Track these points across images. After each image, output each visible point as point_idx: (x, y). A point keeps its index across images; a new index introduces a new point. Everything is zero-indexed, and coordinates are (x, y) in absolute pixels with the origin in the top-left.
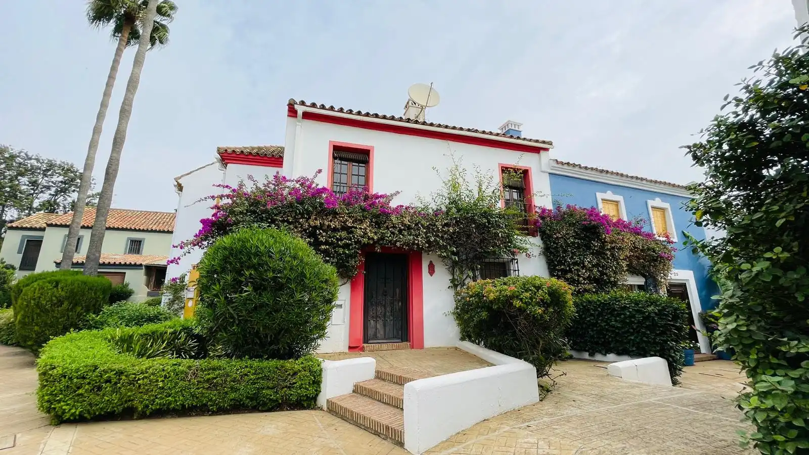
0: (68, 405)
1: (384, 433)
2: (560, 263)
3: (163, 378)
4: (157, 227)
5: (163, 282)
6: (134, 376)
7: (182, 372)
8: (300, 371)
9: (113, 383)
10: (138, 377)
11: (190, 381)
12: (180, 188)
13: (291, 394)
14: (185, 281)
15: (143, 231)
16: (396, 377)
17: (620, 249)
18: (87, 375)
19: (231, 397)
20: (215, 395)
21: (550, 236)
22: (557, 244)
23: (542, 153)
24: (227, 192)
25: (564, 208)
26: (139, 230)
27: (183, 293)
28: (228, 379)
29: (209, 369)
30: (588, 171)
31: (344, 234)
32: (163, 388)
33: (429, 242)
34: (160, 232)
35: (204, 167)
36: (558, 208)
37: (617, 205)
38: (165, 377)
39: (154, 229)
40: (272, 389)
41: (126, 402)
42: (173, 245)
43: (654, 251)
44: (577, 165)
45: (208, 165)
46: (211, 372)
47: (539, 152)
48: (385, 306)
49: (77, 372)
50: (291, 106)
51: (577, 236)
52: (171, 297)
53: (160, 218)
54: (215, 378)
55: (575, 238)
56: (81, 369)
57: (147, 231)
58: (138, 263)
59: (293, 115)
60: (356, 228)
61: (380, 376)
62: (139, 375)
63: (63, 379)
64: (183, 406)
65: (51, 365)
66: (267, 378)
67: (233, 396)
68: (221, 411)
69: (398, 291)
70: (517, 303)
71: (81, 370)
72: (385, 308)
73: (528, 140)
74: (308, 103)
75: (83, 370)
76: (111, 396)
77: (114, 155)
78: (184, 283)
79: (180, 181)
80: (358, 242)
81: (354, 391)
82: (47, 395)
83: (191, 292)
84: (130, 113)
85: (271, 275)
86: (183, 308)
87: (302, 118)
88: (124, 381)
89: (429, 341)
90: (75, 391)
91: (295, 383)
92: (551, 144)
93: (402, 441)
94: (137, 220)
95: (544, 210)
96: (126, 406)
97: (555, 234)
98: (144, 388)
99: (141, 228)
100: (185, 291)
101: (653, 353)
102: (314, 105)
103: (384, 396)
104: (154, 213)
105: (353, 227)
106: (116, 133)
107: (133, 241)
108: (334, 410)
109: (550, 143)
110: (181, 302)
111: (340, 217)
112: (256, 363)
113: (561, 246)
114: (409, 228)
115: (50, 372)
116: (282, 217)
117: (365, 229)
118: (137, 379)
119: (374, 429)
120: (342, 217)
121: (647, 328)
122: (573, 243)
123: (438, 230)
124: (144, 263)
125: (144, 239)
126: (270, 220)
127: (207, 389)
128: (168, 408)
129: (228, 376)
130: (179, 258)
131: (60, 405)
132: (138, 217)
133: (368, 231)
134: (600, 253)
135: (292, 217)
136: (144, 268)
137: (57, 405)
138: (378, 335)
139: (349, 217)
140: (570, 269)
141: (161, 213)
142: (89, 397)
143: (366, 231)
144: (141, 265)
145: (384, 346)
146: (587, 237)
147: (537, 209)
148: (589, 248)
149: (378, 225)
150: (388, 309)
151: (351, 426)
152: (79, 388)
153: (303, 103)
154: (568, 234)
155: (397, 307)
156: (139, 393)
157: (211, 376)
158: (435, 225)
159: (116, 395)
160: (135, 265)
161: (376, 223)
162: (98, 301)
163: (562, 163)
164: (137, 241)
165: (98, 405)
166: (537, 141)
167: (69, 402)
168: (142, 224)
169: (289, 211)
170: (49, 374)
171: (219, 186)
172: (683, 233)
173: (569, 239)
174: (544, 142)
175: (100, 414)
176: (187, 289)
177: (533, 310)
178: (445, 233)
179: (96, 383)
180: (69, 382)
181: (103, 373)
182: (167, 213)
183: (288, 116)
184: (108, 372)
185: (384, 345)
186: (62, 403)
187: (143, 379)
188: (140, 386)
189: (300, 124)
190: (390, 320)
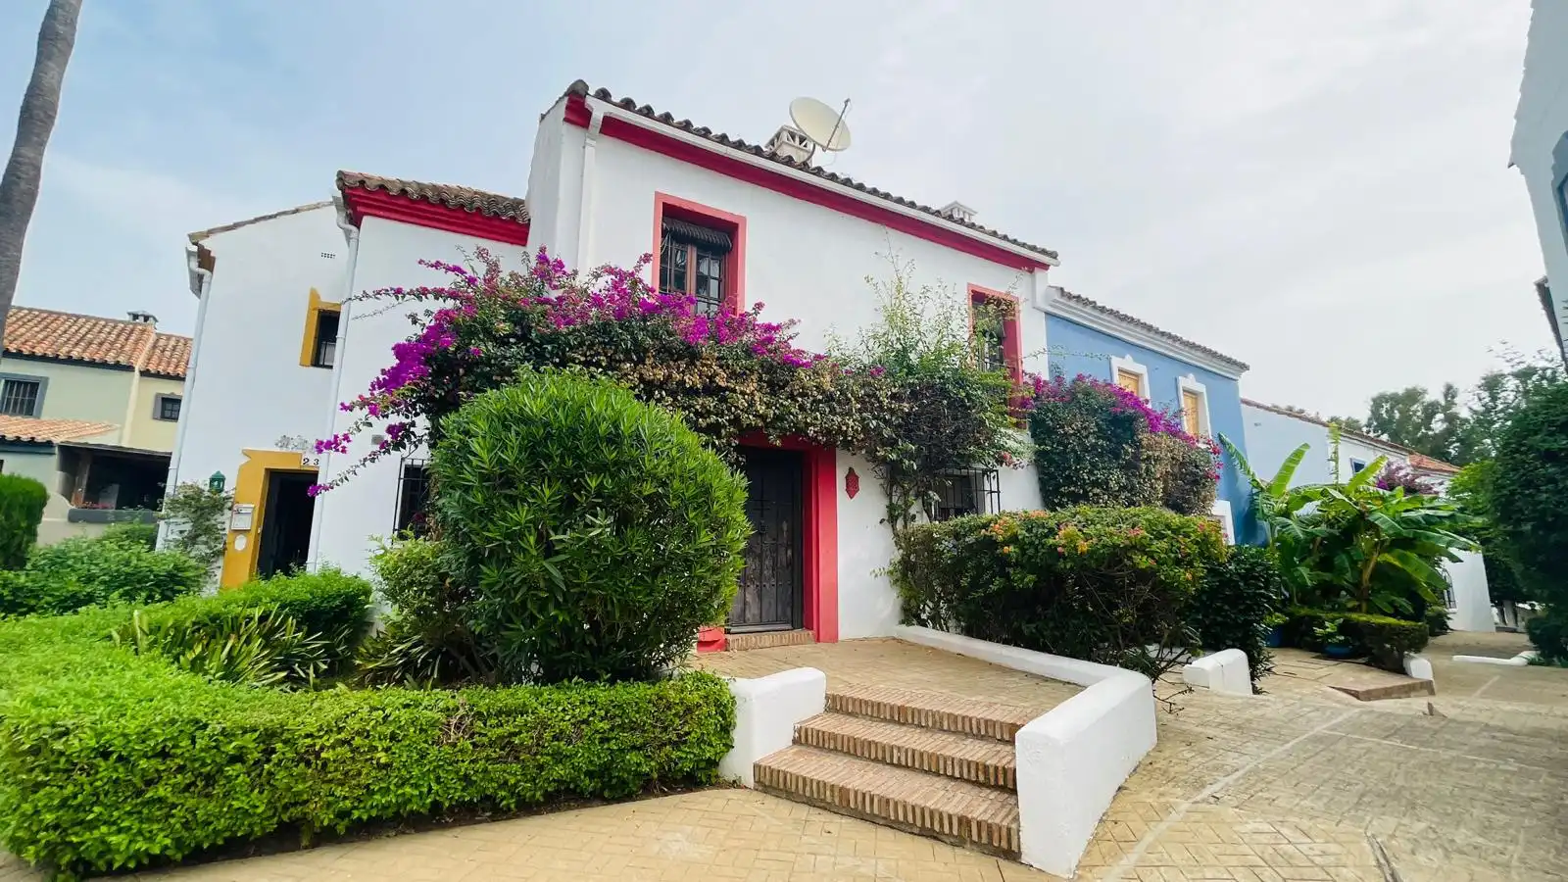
0: (120, 831)
1: (955, 833)
2: (1069, 481)
3: (386, 743)
4: (84, 351)
5: (161, 492)
6: (309, 741)
7: (433, 724)
8: (698, 706)
9: (252, 762)
10: (319, 742)
11: (454, 745)
12: (205, 259)
13: (681, 758)
14: (226, 488)
15: (44, 358)
16: (888, 708)
17: (1157, 460)
18: (174, 747)
19: (555, 776)
20: (515, 774)
21: (1051, 431)
22: (1066, 447)
23: (1039, 273)
24: (447, 281)
25: (1069, 378)
26: (32, 357)
27: (220, 519)
28: (547, 735)
29: (499, 713)
30: (1104, 316)
31: (711, 403)
32: (387, 766)
33: (865, 429)
34: (92, 364)
35: (275, 216)
36: (1059, 379)
37: (1137, 381)
38: (393, 737)
39: (75, 354)
40: (639, 749)
41: (286, 808)
42: (342, 404)
43: (1197, 467)
44: (1091, 303)
45: (285, 213)
46: (503, 719)
47: (1031, 271)
48: (760, 556)
49: (143, 742)
50: (575, 98)
51: (1101, 433)
52: (188, 527)
53: (90, 330)
54: (515, 734)
55: (1098, 438)
56: (156, 730)
57: (56, 360)
58: (39, 439)
59: (580, 121)
60: (734, 391)
61: (836, 705)
62: (321, 737)
63: (100, 761)
64: (436, 805)
65: (53, 726)
66: (633, 727)
67: (560, 771)
68: (527, 808)
69: (785, 527)
70: (1143, 562)
71: (156, 735)
72: (761, 562)
73: (1019, 244)
74: (616, 98)
75: (160, 735)
76: (248, 796)
77: (26, 151)
78: (223, 495)
79: (207, 243)
80: (736, 421)
81: (796, 742)
82: (50, 809)
83: (243, 517)
84: (70, 46)
85: (648, 489)
86: (221, 553)
87: (601, 132)
88: (282, 757)
89: (848, 626)
90: (139, 793)
91: (688, 734)
92: (1055, 258)
93: (1014, 848)
94: (23, 330)
95: (1037, 382)
96: (285, 818)
97: (1062, 427)
98: (336, 770)
99: (39, 351)
100: (228, 513)
101: (1230, 643)
102: (628, 104)
103: (895, 751)
104: (70, 316)
105: (727, 389)
106: (28, 96)
107: (13, 383)
108: (772, 784)
109: (1054, 255)
110: (216, 539)
111: (703, 365)
112: (602, 693)
113: (1073, 450)
114: (830, 398)
115: (58, 746)
116: (584, 355)
117: (752, 394)
118: (317, 748)
119: (919, 824)
120: (706, 365)
121: (1226, 599)
122: (1094, 446)
123: (881, 407)
124: (57, 440)
125: (47, 379)
126: (557, 360)
127: (496, 761)
128: (397, 813)
129: (545, 726)
130: (346, 438)
131: (96, 834)
132: (24, 323)
133: (756, 398)
134: (1130, 467)
135: (606, 355)
136: (56, 450)
137: (87, 835)
138: (748, 615)
139: (721, 367)
140: (1086, 493)
141: (88, 319)
142: (183, 805)
143: (752, 399)
144: (49, 444)
145: (767, 639)
146: (1117, 436)
147: (1026, 379)
148: (1117, 456)
149: (774, 387)
150: (768, 562)
151: (845, 821)
152: (149, 783)
153: (604, 95)
154: (1085, 428)
155: (784, 560)
156: (324, 782)
157: (509, 728)
158: (874, 395)
159: (261, 792)
160: (32, 443)
161: (770, 384)
162: (14, 535)
163: (1070, 297)
164: (26, 384)
165: (211, 823)
166: (1033, 248)
167: (125, 824)
168: (39, 343)
169: (600, 343)
170: (52, 751)
171: (437, 265)
172: (1220, 436)
173: (1087, 437)
174: (1044, 252)
175: (213, 846)
176: (230, 509)
177: (1172, 573)
178: (892, 412)
179: (204, 765)
180: (121, 770)
181: (221, 738)
182: (107, 321)
183: (566, 120)
184: (234, 735)
185: (765, 636)
186: (104, 829)
187: (333, 747)
188: (325, 765)
189: (594, 143)
190: (769, 587)
